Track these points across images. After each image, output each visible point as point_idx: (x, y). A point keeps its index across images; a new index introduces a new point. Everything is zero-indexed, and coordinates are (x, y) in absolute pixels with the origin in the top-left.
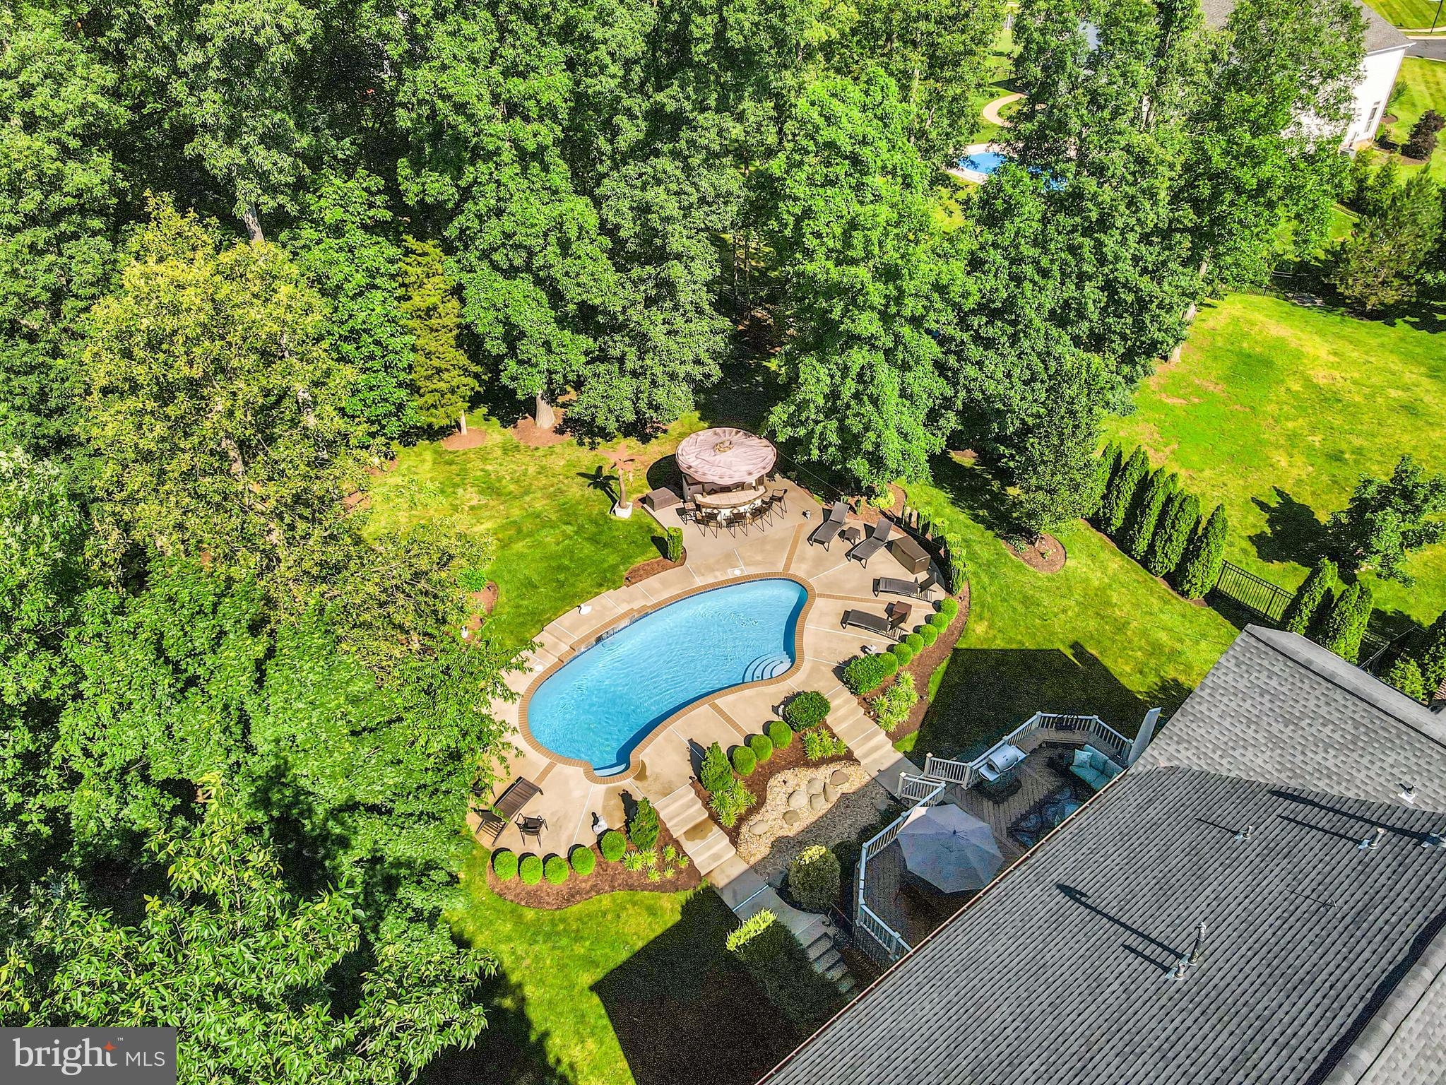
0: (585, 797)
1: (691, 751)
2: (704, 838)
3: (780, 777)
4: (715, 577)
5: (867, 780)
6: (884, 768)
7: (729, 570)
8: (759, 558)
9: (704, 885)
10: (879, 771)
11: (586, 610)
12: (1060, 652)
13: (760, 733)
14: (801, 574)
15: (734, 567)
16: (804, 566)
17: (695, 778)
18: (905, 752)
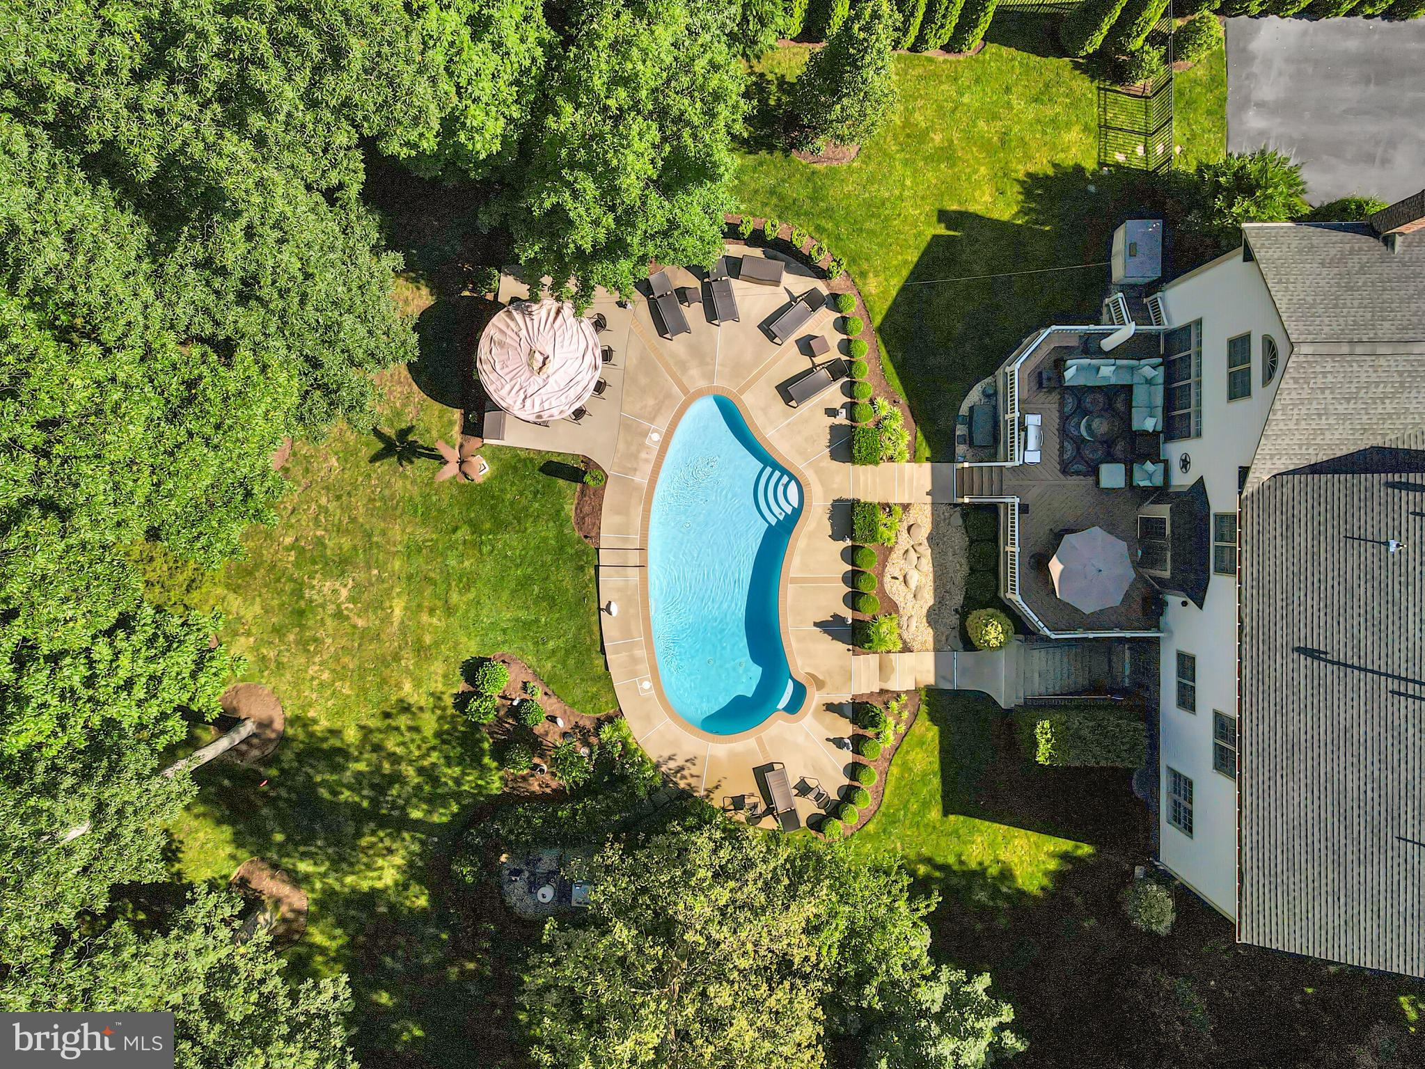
0: (807, 735)
1: (825, 632)
2: (893, 669)
3: (887, 579)
4: (647, 461)
5: (928, 509)
6: (928, 487)
7: (647, 442)
8: (651, 402)
9: (923, 693)
10: (928, 494)
11: (614, 608)
12: (935, 237)
13: (850, 568)
14: (702, 384)
15: (645, 434)
16: (694, 372)
17: (850, 647)
18: (927, 459)
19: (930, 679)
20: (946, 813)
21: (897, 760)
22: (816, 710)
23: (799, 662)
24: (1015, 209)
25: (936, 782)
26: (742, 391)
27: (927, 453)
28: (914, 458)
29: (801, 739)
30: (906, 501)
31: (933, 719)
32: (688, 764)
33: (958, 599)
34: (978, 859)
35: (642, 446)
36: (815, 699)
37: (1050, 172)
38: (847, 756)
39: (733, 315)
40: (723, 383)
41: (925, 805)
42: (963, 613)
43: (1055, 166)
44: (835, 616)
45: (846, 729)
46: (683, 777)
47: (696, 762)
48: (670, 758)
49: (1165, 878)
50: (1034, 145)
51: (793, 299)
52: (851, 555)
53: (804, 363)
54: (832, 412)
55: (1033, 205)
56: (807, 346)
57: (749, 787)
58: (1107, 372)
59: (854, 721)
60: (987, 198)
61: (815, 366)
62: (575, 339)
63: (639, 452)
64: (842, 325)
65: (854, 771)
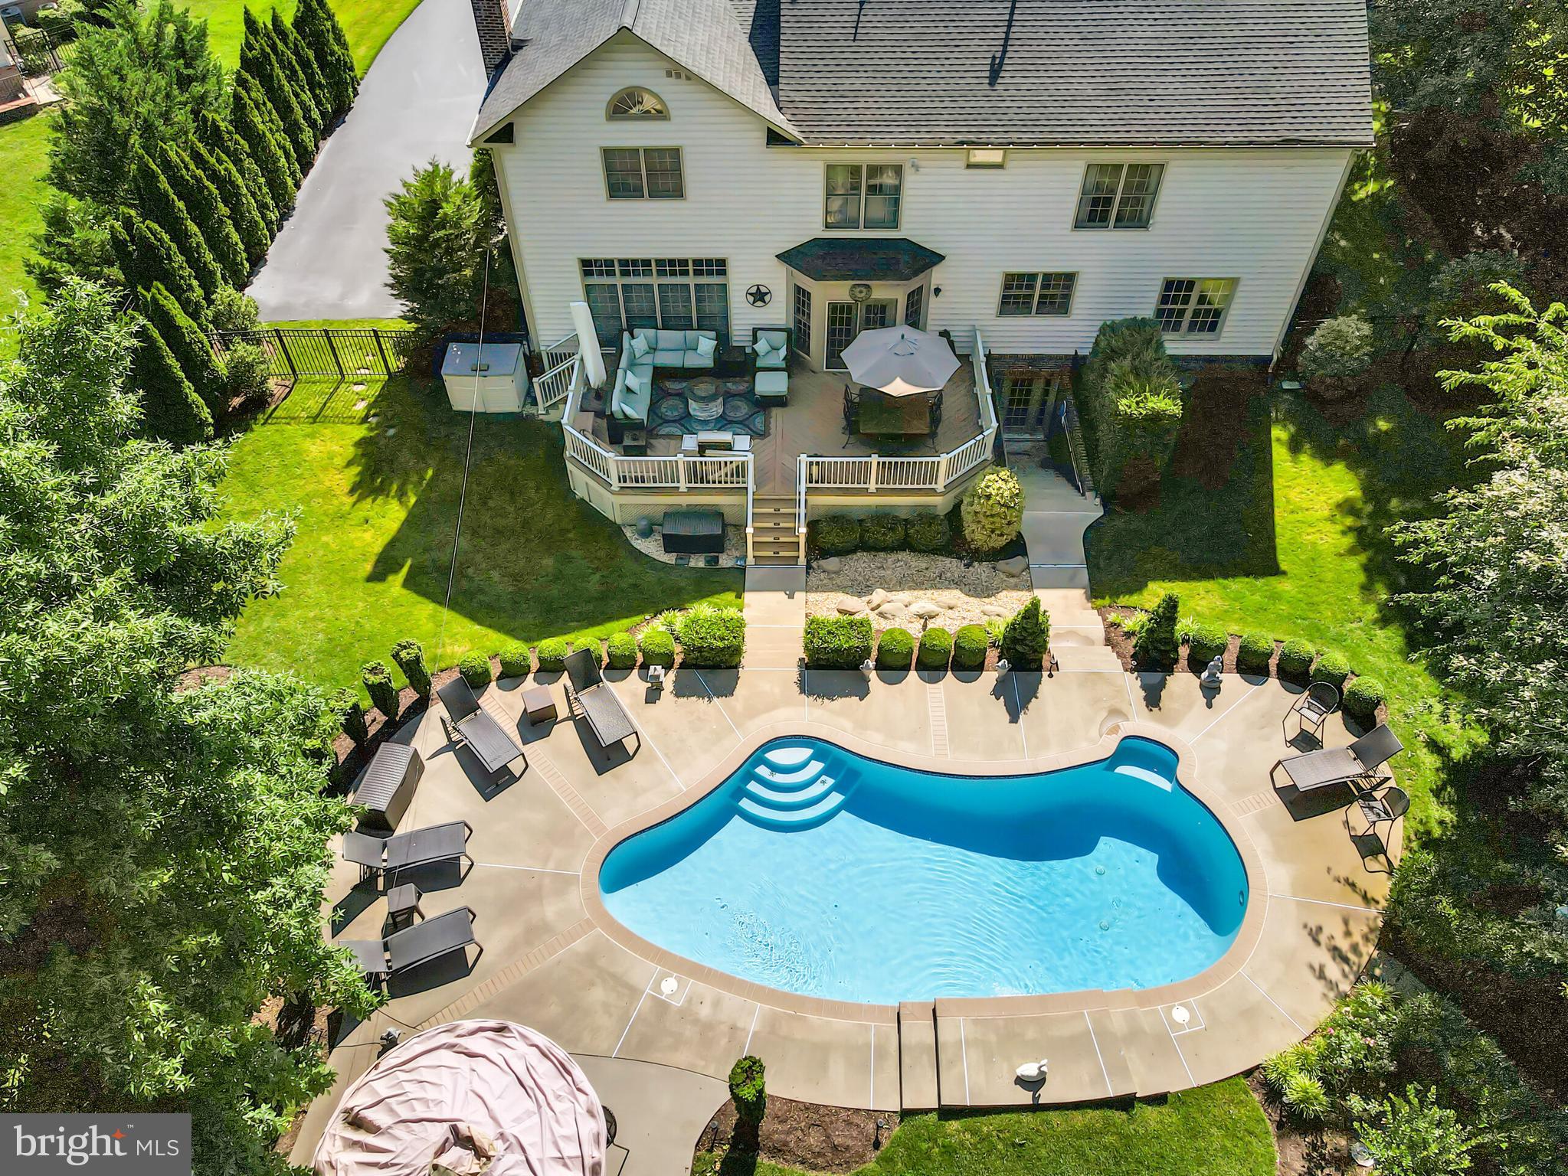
0: (1208, 735)
1: (1024, 707)
4: (717, 1003)
5: (812, 596)
6: (781, 596)
7: (678, 1003)
8: (597, 994)
9: (1100, 602)
10: (791, 597)
11: (1030, 1070)
12: (405, 585)
13: (913, 675)
14: (576, 897)
15: (661, 1007)
16: (551, 910)
17: (1045, 674)
18: (739, 596)
19: (1078, 595)
20: (1278, 572)
22: (1163, 721)
24: (394, 505)
25: (1235, 584)
27: (731, 595)
28: (738, 606)
29: (1221, 744)
30: (803, 618)
31: (1134, 589)
32: (1323, 938)
33: (952, 566)
34: (1339, 536)
35: (686, 1014)
36: (1143, 724)
37: (356, 470)
38: (1231, 681)
39: (462, 829)
40: (585, 863)
41: (1275, 597)
42: (975, 555)
43: (349, 464)
44: (997, 693)
45: (1182, 683)
46: (1355, 948)
47: (1313, 925)
48: (1321, 975)
49: (1293, 339)
50: (311, 487)
51: (451, 746)
52: (893, 665)
53: (566, 734)
54: (653, 695)
55: (395, 487)
56: (537, 724)
59: (1169, 669)
61: (572, 717)
63: (696, 1021)
64: (513, 674)
65: (1252, 666)
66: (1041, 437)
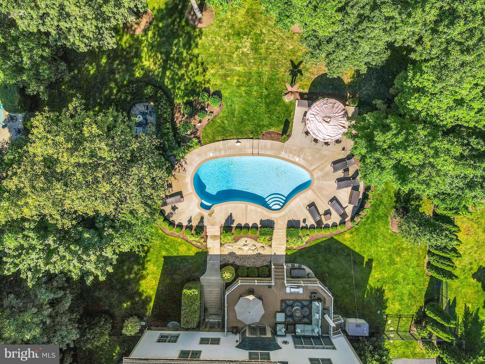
0: (193, 210)
1: (228, 217)
2: (214, 240)
3: (246, 239)
4: (289, 157)
5: (269, 253)
6: (277, 254)
7: (296, 157)
8: (310, 158)
9: (206, 250)
10: (275, 253)
11: (238, 144)
12: (364, 257)
13: (250, 226)
14: (315, 176)
15: (299, 156)
16: (320, 174)
17: (223, 226)
18: (287, 254)
19: (211, 253)
20: (165, 257)
21: (183, 241)
22: (202, 213)
23: (218, 208)
24: (373, 286)
25: (175, 254)
26: (313, 190)
27: (289, 254)
28: (287, 249)
29: (191, 208)
30: (272, 246)
31: (197, 254)
32: (183, 169)
33: (238, 263)
34: (148, 268)
35: (294, 155)
36: (205, 213)
37: (385, 298)
38: (185, 224)
39: (339, 187)
40: (315, 183)
41: (167, 250)
42: (233, 265)
43: (387, 299)
44: (234, 221)
45: (195, 223)
46: (179, 167)
47: (184, 172)
48: (186, 162)
50: (394, 292)
51: (344, 209)
52: (255, 227)
53: (322, 212)
54: (304, 221)
55: (374, 292)
56: (328, 213)
57: (175, 189)
58: (317, 316)
59: (197, 226)
60: (376, 276)
61: (320, 215)
62: (334, 133)
63: (292, 154)
64: (335, 225)
65: (180, 226)
66: (206, 320)
